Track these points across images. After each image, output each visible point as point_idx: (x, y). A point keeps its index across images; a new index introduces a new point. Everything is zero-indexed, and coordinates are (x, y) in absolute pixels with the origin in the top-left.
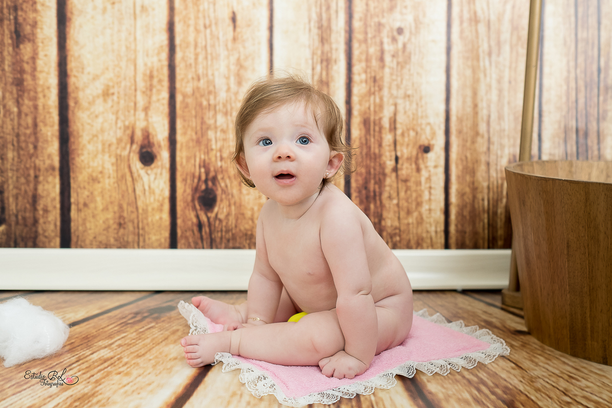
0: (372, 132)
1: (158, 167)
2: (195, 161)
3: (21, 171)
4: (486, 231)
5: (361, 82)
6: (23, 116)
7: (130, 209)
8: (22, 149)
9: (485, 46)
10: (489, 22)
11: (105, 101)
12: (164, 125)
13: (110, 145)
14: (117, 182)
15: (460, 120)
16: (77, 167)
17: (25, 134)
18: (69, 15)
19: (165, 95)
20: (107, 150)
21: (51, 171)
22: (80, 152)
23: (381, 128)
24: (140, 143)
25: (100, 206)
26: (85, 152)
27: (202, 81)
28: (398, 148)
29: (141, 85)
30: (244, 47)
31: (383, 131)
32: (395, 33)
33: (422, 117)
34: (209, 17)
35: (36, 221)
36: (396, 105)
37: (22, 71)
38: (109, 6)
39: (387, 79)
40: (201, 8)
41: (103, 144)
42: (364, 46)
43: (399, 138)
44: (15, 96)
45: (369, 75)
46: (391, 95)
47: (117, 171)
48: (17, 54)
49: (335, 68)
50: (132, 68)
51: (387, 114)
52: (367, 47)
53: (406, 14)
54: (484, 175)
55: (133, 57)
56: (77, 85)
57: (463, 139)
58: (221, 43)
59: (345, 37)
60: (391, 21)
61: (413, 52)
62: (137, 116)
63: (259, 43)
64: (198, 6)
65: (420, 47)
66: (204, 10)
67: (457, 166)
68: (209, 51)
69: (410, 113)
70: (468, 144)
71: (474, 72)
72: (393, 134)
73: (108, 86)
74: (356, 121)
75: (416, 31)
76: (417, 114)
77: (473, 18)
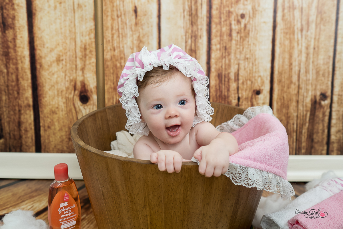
0: (223, 82)
1: (90, 104)
2: (113, 101)
3: (11, 107)
4: (295, 144)
5: (217, 50)
6: (10, 74)
8: (11, 94)
9: (298, 25)
10: (302, 8)
11: (58, 64)
12: (94, 79)
13: (62, 92)
14: (67, 114)
15: (280, 74)
16: (43, 105)
17: (12, 86)
18: (34, 11)
19: (94, 60)
20: (60, 94)
21: (28, 107)
22: (44, 96)
23: (229, 79)
24: (79, 90)
25: (57, 128)
26: (48, 96)
27: (116, 51)
28: (240, 92)
29: (79, 54)
30: (142, 29)
31: (231, 81)
32: (239, 18)
33: (256, 72)
34: (120, 10)
35: (21, 137)
36: (239, 64)
37: (8, 47)
38: (58, 5)
39: (233, 48)
40: (115, 4)
41: (58, 91)
42: (219, 27)
43: (240, 86)
44: (5, 62)
45: (222, 46)
46: (236, 58)
47: (67, 107)
48: (4, 36)
49: (200, 41)
50: (74, 44)
51: (233, 70)
52: (221, 28)
53: (247, 5)
54: (295, 108)
55: (74, 37)
56: (41, 55)
57: (282, 86)
58: (128, 27)
59: (207, 21)
60: (237, 10)
61: (251, 30)
62: (77, 74)
63: (152, 26)
64: (113, 3)
65: (255, 26)
66: (117, 6)
67: (277, 103)
68: (120, 32)
69: (248, 70)
70: (285, 89)
71: (291, 42)
72: (236, 83)
73: (59, 55)
74: (213, 75)
75: (253, 16)
76: (253, 70)
77: (291, 6)
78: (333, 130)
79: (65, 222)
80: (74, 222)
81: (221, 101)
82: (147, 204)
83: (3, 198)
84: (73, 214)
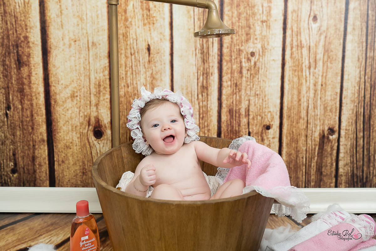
0: (234, 118)
1: (104, 139)
2: (127, 136)
3: (25, 142)
4: (304, 177)
5: (228, 86)
6: (25, 110)
7: (89, 164)
8: (25, 130)
9: (306, 63)
10: (310, 47)
11: (72, 100)
12: (108, 114)
13: (76, 127)
14: (81, 148)
15: (289, 109)
16: (57, 139)
17: (26, 121)
18: (49, 49)
19: (108, 96)
20: (74, 130)
21: (42, 143)
22: (59, 131)
23: (240, 115)
24: (93, 125)
25: (72, 162)
26: (62, 131)
27: (130, 88)
28: (250, 127)
29: (93, 90)
30: (155, 66)
31: (241, 117)
32: (249, 56)
33: (265, 107)
34: (133, 48)
35: (35, 171)
36: (249, 101)
37: (23, 84)
38: (73, 43)
39: (244, 84)
40: (129, 43)
41: (72, 126)
42: (229, 64)
43: (251, 121)
44: (20, 98)
45: (232, 82)
46: (247, 94)
47: (81, 142)
48: (19, 73)
49: (211, 78)
50: (88, 81)
51: (244, 106)
52: (232, 65)
53: (256, 43)
54: (304, 142)
55: (88, 74)
56: (55, 91)
57: (291, 121)
58: (141, 64)
59: (218, 59)
60: (247, 48)
61: (260, 67)
62: (91, 109)
63: (164, 64)
64: (126, 41)
65: (265, 64)
67: (287, 138)
68: (134, 70)
69: (258, 105)
70: (294, 124)
71: (299, 79)
72: (247, 118)
73: (74, 91)
74: (224, 110)
75: (263, 54)
76: (263, 106)
77: (299, 45)
78: (341, 163)
81: (232, 135)
82: (163, 237)
83: (21, 232)
84: (93, 247)
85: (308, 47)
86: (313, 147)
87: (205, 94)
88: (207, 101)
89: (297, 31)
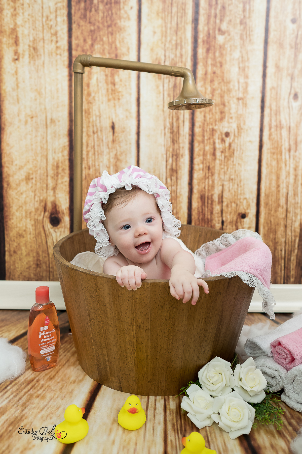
0: (206, 204)
1: (62, 227)
4: (283, 272)
5: (200, 170)
7: (44, 255)
9: (286, 145)
10: (290, 127)
11: (27, 183)
12: (66, 199)
13: (30, 213)
14: (35, 237)
15: (267, 196)
16: (9, 227)
18: (3, 125)
19: (67, 179)
20: (28, 216)
22: (11, 217)
23: (212, 201)
24: (50, 211)
25: (24, 253)
26: (14, 217)
27: (91, 170)
28: (224, 215)
29: (51, 172)
30: (120, 146)
31: (214, 204)
32: (224, 136)
33: (241, 194)
34: (96, 126)
36: (223, 186)
38: (29, 120)
39: (217, 168)
40: (91, 120)
41: (26, 212)
42: (202, 145)
43: (224, 208)
45: (205, 165)
46: (220, 179)
47: (35, 230)
49: (182, 160)
50: (45, 161)
51: (217, 191)
52: (204, 146)
53: (231, 123)
54: (283, 233)
55: (45, 154)
56: (9, 173)
57: (269, 209)
58: (104, 144)
59: (189, 139)
60: (221, 128)
61: (235, 149)
62: (48, 193)
63: (130, 144)
64: (89, 118)
65: (240, 145)
66: (93, 121)
67: (264, 228)
68: (96, 149)
69: (233, 191)
70: (272, 212)
71: (278, 162)
72: (220, 205)
73: (29, 173)
74: (196, 196)
75: (238, 135)
76: (238, 192)
77: (279, 125)
79: (45, 346)
80: (54, 348)
81: (203, 224)
82: (134, 322)
84: (53, 339)
85: (288, 128)
86: (293, 238)
87: (174, 178)
88: (177, 185)
89: (276, 110)
